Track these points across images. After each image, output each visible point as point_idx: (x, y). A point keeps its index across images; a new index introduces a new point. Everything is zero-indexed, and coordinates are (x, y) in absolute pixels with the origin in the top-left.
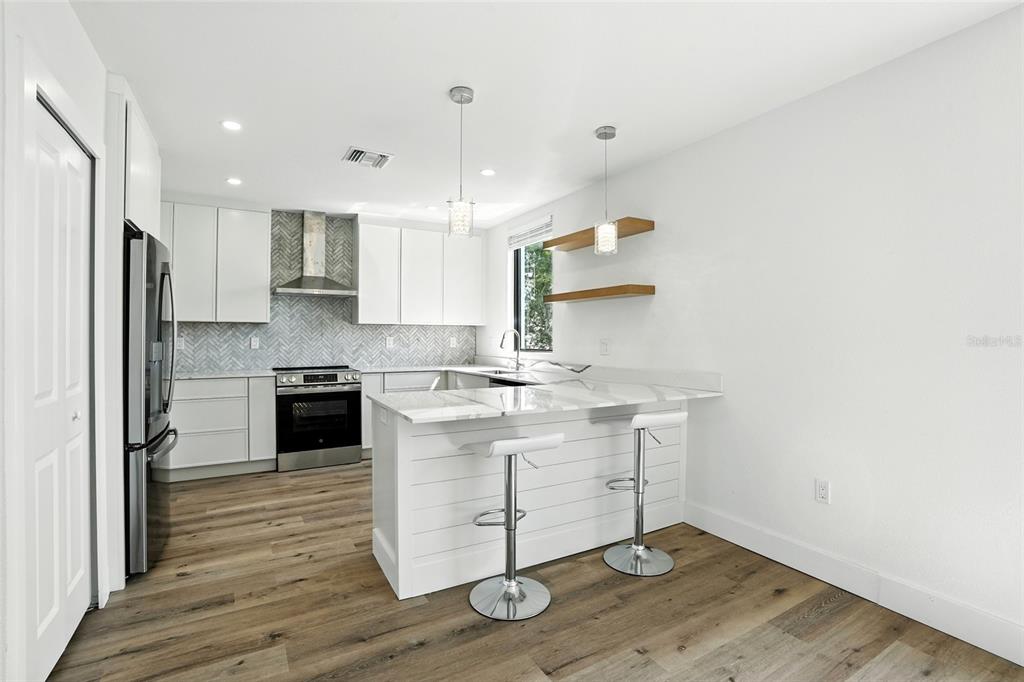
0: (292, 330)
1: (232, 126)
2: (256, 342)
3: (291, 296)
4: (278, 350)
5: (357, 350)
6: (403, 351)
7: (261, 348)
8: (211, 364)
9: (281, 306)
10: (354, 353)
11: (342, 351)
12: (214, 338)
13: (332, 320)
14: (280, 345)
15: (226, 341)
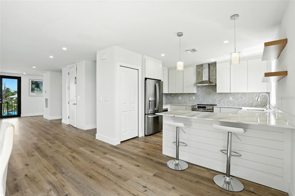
0: (202, 95)
1: (163, 55)
2: (194, 98)
3: (202, 86)
4: (199, 100)
5: (220, 100)
6: (236, 101)
7: (195, 99)
8: (185, 103)
9: (199, 89)
10: (219, 101)
11: (215, 101)
12: (185, 97)
13: (212, 92)
14: (199, 99)
15: (188, 97)
